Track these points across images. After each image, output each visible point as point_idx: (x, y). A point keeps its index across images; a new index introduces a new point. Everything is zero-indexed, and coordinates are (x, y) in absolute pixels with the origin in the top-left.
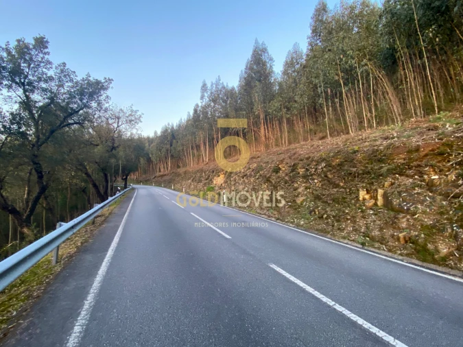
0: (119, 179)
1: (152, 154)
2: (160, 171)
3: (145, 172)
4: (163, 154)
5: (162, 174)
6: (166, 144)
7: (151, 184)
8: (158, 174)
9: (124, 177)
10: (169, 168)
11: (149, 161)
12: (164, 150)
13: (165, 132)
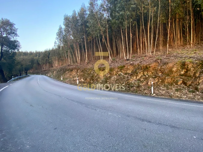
0: (24, 72)
1: (40, 61)
2: (44, 69)
3: (37, 69)
4: (45, 61)
5: (44, 70)
6: (46, 57)
7: (39, 74)
8: (43, 70)
9: (26, 72)
10: (48, 67)
11: (39, 64)
12: (45, 60)
13: (46, 52)
